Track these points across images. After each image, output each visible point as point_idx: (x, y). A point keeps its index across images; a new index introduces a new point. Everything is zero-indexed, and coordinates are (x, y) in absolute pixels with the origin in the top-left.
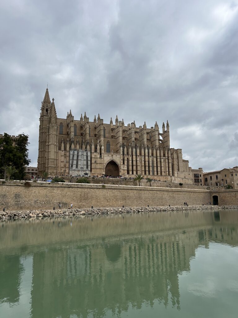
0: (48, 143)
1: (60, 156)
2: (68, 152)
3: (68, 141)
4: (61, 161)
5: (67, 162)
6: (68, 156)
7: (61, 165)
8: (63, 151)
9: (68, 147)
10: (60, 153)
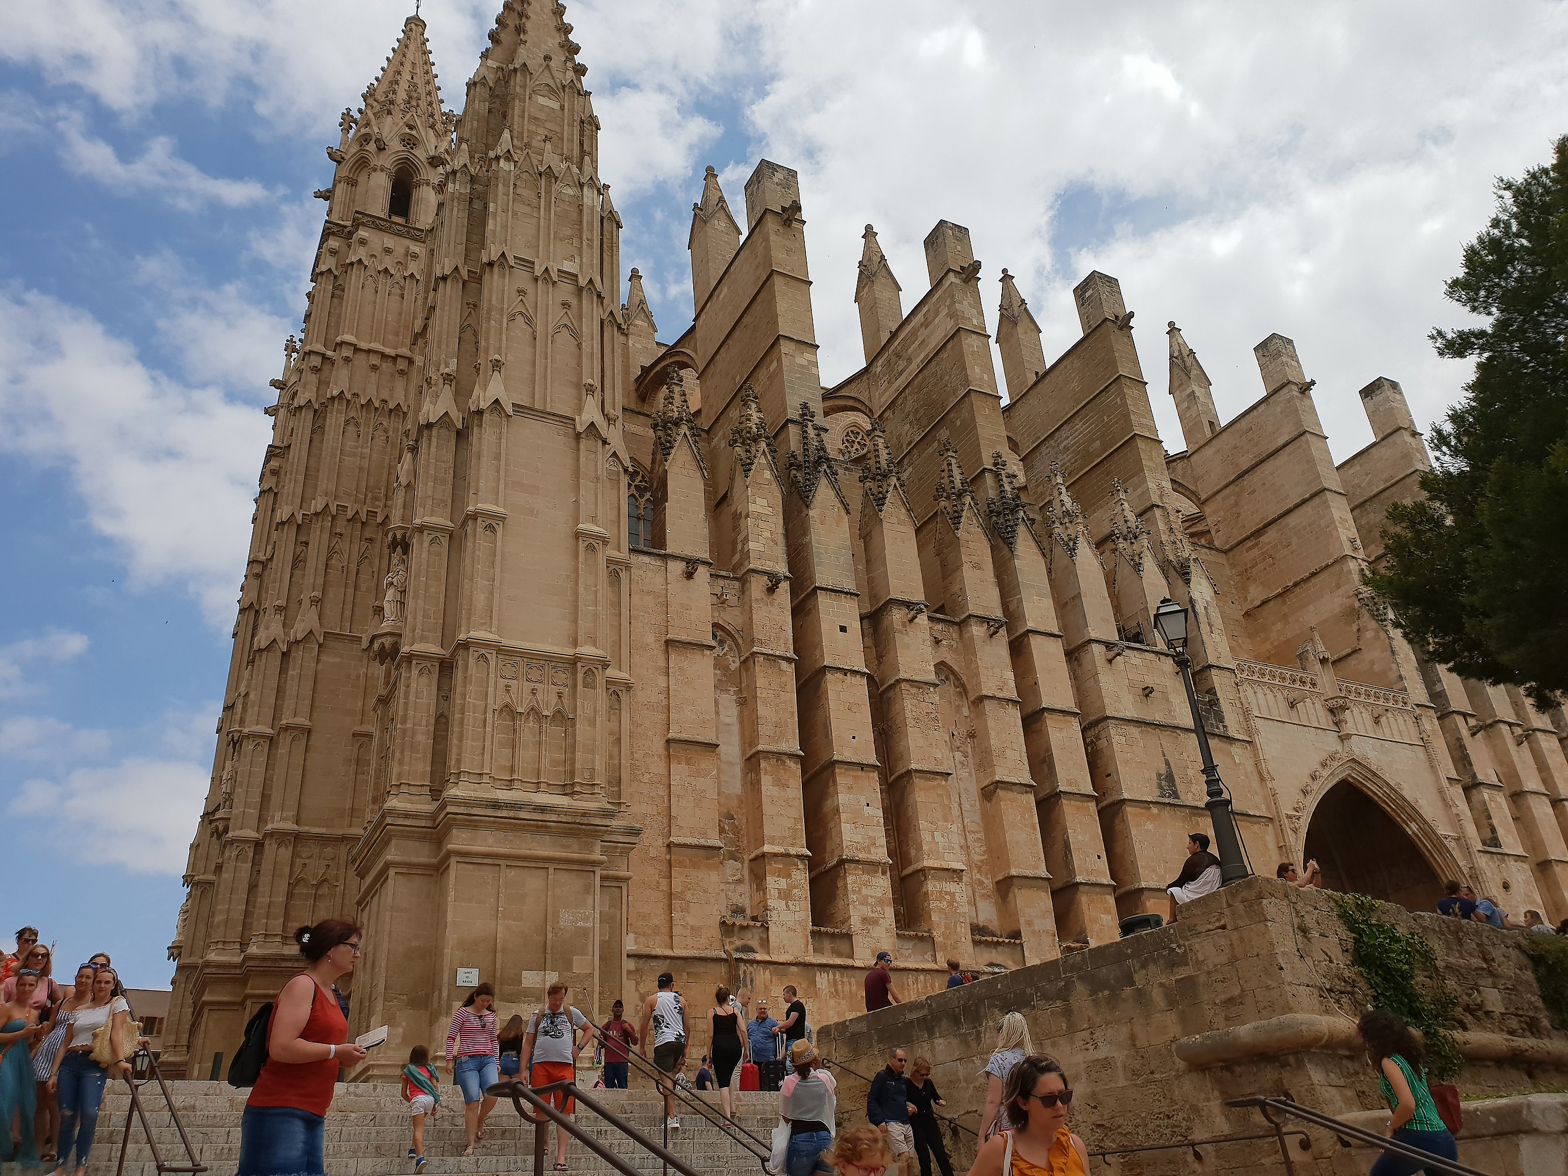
0: (447, 393)
1: (658, 649)
2: (771, 590)
3: (755, 439)
4: (668, 741)
5: (763, 764)
6: (784, 664)
7: (666, 798)
8: (689, 575)
9: (761, 524)
10: (649, 593)
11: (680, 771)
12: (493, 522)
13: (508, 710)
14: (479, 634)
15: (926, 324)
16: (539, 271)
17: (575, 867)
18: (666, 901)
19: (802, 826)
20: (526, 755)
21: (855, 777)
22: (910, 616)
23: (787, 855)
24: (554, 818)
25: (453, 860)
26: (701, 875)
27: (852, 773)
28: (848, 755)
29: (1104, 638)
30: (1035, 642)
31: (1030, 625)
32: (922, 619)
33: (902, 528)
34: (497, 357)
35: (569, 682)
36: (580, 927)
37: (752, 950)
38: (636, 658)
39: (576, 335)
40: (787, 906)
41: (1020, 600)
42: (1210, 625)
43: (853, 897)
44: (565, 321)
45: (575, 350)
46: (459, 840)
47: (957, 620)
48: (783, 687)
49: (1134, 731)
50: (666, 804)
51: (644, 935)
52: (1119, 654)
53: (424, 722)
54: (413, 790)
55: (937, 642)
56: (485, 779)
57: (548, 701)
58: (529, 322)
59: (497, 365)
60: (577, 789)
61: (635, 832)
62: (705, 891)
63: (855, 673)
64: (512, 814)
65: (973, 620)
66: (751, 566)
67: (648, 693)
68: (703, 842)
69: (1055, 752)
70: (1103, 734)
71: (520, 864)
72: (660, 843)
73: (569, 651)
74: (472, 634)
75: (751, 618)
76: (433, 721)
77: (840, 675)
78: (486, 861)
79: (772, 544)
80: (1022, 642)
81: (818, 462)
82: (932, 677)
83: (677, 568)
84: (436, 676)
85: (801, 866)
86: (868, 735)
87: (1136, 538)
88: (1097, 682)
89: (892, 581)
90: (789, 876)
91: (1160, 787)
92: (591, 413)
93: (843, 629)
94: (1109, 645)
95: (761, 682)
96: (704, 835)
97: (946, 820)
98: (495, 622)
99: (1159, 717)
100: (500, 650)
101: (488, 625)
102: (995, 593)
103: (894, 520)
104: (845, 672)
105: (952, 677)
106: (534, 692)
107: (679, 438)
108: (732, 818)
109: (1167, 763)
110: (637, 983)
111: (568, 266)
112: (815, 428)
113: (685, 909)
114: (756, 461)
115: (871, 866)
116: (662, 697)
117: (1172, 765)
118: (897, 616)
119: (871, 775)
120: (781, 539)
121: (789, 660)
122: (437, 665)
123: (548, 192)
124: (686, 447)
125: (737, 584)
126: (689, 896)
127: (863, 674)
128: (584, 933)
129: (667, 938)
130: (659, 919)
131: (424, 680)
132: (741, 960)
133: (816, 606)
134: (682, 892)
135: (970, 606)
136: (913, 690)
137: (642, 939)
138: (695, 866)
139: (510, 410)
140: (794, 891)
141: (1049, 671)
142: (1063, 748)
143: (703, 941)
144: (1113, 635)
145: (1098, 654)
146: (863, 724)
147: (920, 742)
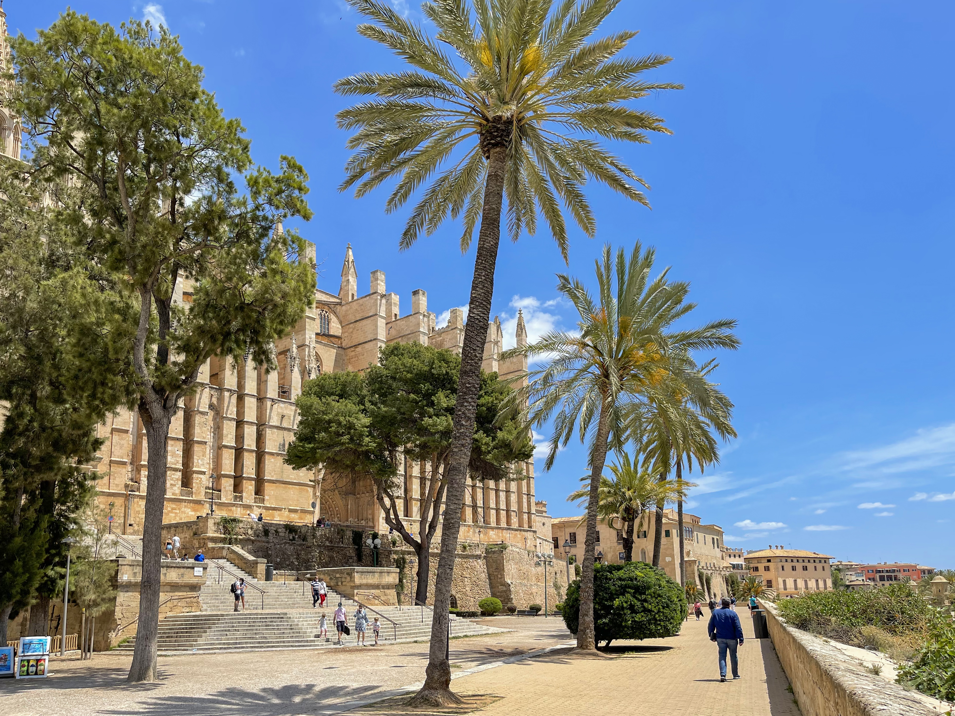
4: (113, 429)
5: (144, 437)
7: (111, 446)
11: (116, 438)
21: (175, 442)
22: (202, 388)
26: (120, 470)
28: (173, 435)
29: (272, 397)
30: (247, 398)
31: (246, 392)
32: (207, 390)
37: (134, 492)
41: (245, 383)
43: (168, 478)
47: (220, 389)
49: (275, 430)
51: (101, 485)
52: (275, 403)
55: (212, 396)
62: (121, 474)
63: (181, 407)
65: (225, 390)
68: (121, 460)
69: (245, 435)
70: (264, 430)
72: (108, 459)
80: (243, 399)
82: (206, 409)
86: (181, 429)
87: (294, 359)
88: (266, 412)
91: (279, 447)
94: (273, 400)
96: (122, 458)
97: (203, 456)
99: (284, 425)
102: (236, 380)
105: (215, 409)
108: (132, 452)
109: (284, 440)
110: (98, 499)
113: (114, 479)
115: (176, 470)
117: (286, 441)
119: (180, 441)
126: (116, 475)
129: (109, 487)
130: (107, 482)
132: (131, 495)
134: (114, 474)
135: (225, 384)
136: (199, 415)
137: (100, 487)
138: (119, 467)
141: (250, 408)
142: (248, 434)
143: (119, 488)
144: (276, 397)
145: (269, 403)
146: (180, 425)
147: (199, 431)
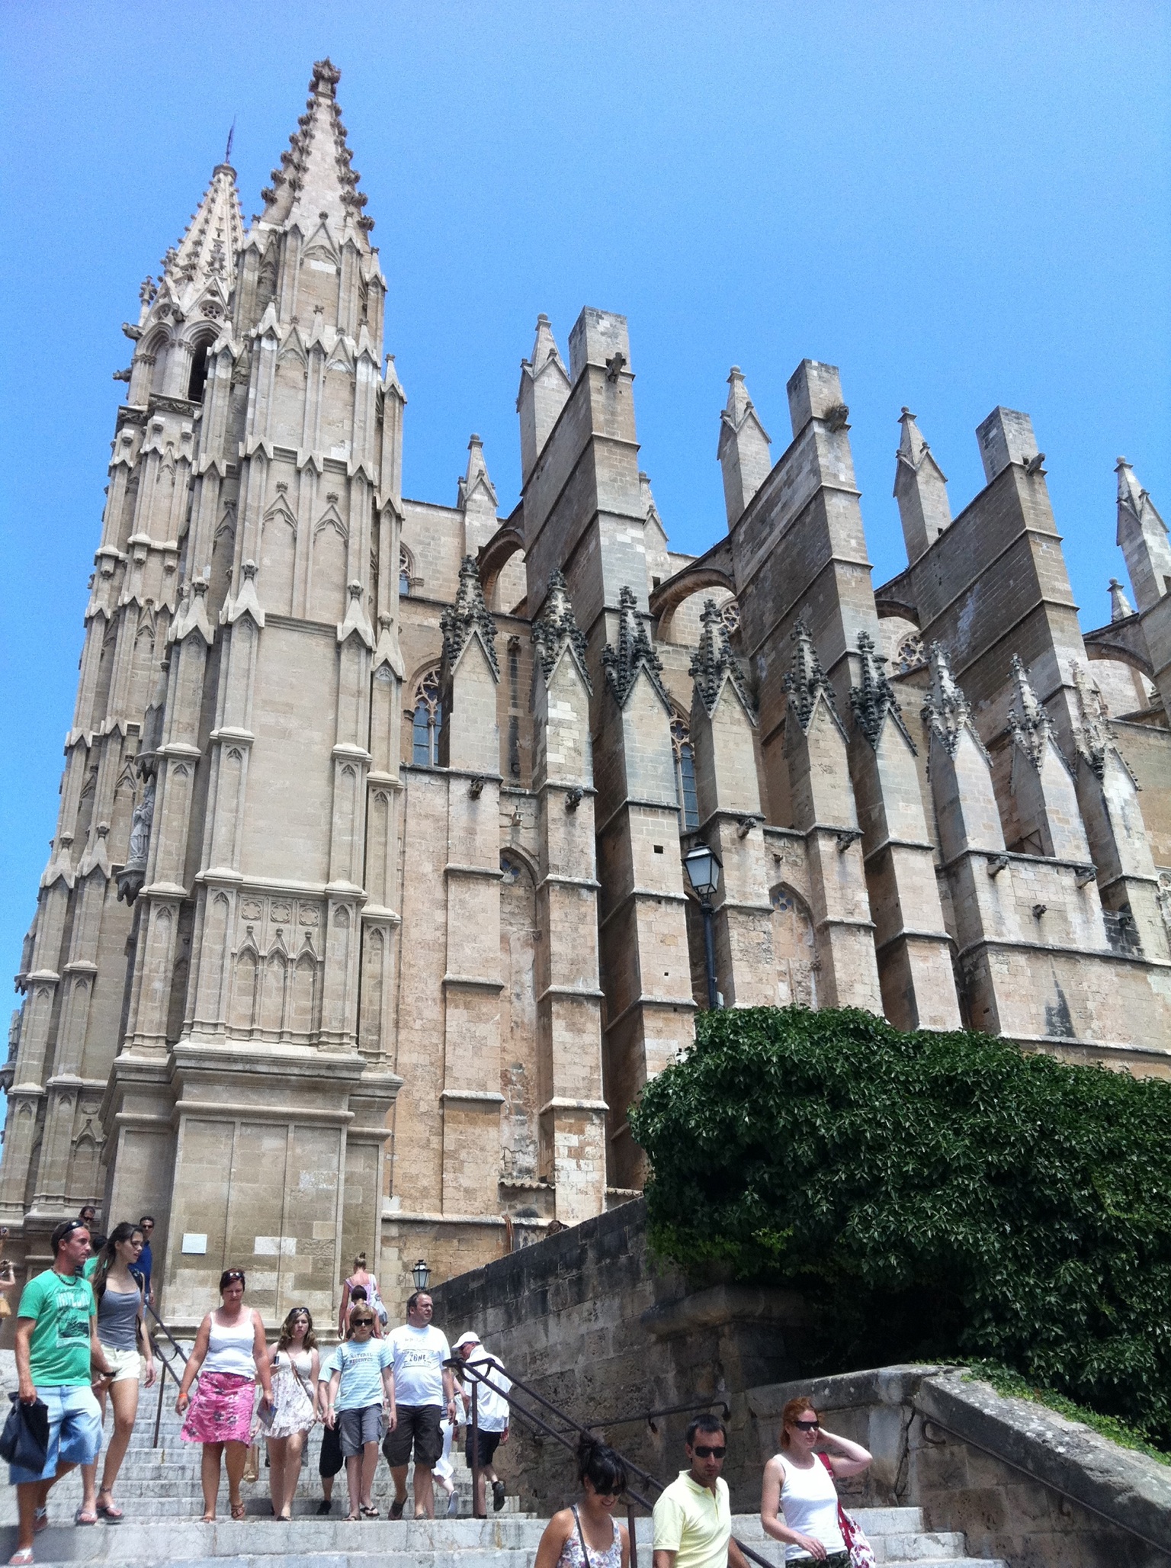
0: (198, 605)
1: (435, 880)
2: (571, 808)
3: (560, 634)
4: (446, 985)
5: (555, 1007)
6: (584, 892)
7: (441, 1047)
8: (474, 795)
9: (562, 732)
10: (426, 817)
11: (457, 1017)
12: (240, 746)
13: (250, 954)
14: (220, 871)
15: (789, 482)
16: (301, 461)
17: (319, 1125)
18: (437, 1161)
19: (599, 1076)
20: (269, 1004)
21: (665, 1019)
22: (741, 832)
23: (580, 1109)
24: (296, 1071)
25: (183, 1118)
26: (478, 1131)
27: (662, 1015)
28: (659, 996)
29: (987, 849)
30: (899, 858)
31: (893, 836)
32: (756, 835)
33: (735, 728)
34: (250, 562)
35: (319, 921)
36: (323, 1190)
37: (534, 1215)
38: (410, 891)
39: (344, 532)
40: (579, 1166)
41: (882, 808)
42: (1128, 829)
44: (331, 516)
45: (342, 548)
46: (191, 1099)
47: (803, 833)
48: (582, 919)
49: (1020, 960)
50: (440, 1053)
51: (410, 1197)
52: (1002, 868)
53: (162, 969)
54: (147, 1042)
55: (777, 860)
56: (221, 1030)
57: (294, 943)
58: (290, 520)
59: (250, 572)
60: (324, 1039)
61: (395, 1086)
62: (482, 1149)
63: (670, 900)
64: (248, 1067)
65: (820, 834)
66: (549, 781)
67: (421, 931)
68: (481, 1095)
69: (917, 985)
70: (981, 963)
71: (258, 1121)
72: (432, 1096)
73: (320, 887)
74: (212, 871)
75: (546, 842)
76: (171, 967)
77: (652, 903)
78: (219, 1118)
79: (574, 754)
80: (883, 857)
81: (636, 657)
82: (765, 902)
83: (460, 788)
84: (175, 917)
85: (597, 1121)
86: (683, 971)
87: (1035, 726)
88: (975, 900)
89: (722, 792)
90: (581, 1132)
91: (1050, 1023)
92: (357, 618)
93: (659, 850)
94: (991, 857)
95: (555, 914)
96: (483, 1087)
98: (237, 857)
99: (1053, 941)
100: (241, 889)
101: (229, 860)
102: (849, 801)
103: (726, 719)
104: (658, 899)
105: (795, 901)
106: (279, 933)
107: (468, 638)
108: (521, 1067)
109: (1061, 995)
110: (401, 1251)
111: (338, 454)
112: (637, 616)
113: (459, 1169)
114: (558, 659)
116: (439, 933)
117: (1067, 996)
118: (726, 832)
119: (686, 1016)
120: (586, 749)
121: (590, 888)
122: (177, 905)
123: (317, 371)
124: (475, 649)
125: (534, 802)
126: (463, 1155)
127: (680, 901)
128: (327, 1196)
129: (438, 1202)
130: (428, 1181)
131: (163, 923)
132: (521, 1226)
133: (627, 823)
134: (456, 1151)
135: (817, 817)
136: (742, 918)
137: (408, 1203)
138: (472, 1122)
139: (262, 622)
140: (588, 1149)
141: (915, 890)
142: (927, 980)
143: (478, 1204)
144: (998, 845)
145: (978, 868)
146: (679, 958)
147: (748, 978)
